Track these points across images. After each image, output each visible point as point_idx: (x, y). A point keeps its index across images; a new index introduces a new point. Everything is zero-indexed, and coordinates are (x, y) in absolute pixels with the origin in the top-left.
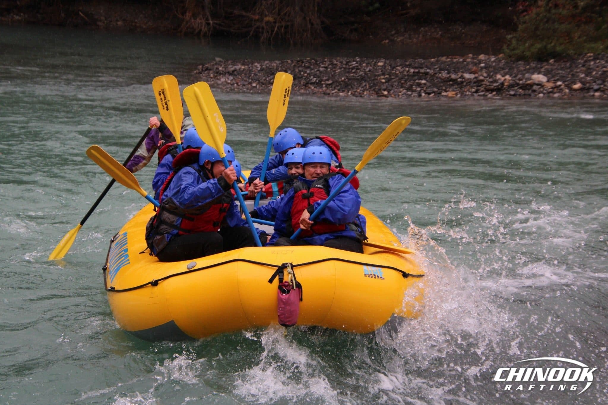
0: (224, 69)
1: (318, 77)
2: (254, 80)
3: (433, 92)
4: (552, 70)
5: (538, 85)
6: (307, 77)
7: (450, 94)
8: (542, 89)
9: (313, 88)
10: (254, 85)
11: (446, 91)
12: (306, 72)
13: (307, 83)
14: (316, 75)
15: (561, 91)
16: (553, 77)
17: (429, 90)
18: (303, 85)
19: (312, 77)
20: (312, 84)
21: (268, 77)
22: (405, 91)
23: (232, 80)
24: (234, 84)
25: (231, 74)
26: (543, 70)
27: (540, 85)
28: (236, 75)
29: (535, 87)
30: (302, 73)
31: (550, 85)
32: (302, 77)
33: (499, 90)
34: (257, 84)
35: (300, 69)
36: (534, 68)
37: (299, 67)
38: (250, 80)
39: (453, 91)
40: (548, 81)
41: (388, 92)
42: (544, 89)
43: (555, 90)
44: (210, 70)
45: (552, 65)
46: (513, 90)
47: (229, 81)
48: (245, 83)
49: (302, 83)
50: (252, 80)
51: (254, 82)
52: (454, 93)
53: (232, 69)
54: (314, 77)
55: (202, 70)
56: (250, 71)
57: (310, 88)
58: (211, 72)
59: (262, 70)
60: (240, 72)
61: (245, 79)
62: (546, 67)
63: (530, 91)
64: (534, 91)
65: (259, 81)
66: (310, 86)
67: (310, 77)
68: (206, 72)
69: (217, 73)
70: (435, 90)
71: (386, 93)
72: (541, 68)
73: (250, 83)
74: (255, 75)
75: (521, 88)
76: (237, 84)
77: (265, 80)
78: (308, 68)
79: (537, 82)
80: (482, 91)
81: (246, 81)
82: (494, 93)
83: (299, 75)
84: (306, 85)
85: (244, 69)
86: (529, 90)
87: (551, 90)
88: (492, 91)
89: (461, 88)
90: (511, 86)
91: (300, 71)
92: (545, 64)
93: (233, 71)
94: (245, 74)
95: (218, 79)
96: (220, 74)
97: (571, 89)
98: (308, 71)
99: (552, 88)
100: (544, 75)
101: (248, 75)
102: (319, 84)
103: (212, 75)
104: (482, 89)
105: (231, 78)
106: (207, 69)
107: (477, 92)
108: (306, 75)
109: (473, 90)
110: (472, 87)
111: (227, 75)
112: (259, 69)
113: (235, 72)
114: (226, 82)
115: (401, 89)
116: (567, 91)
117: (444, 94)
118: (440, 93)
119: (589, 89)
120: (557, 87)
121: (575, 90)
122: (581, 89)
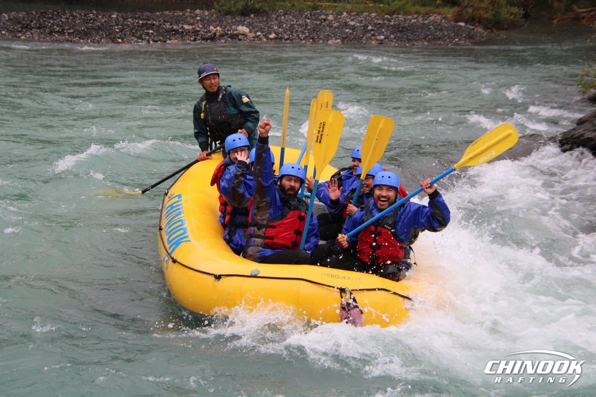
1: (61, 27)
2: (3, 28)
3: (160, 40)
4: (253, 23)
5: (242, 35)
6: (51, 27)
7: (173, 41)
8: (245, 39)
9: (57, 36)
10: (4, 32)
11: (170, 40)
12: (49, 22)
13: (52, 32)
14: (59, 24)
15: (260, 39)
16: (254, 28)
17: (156, 39)
18: (48, 34)
19: (55, 27)
20: (55, 32)
21: (16, 25)
22: (136, 39)
26: (245, 23)
27: (244, 35)
29: (240, 37)
30: (46, 23)
31: (252, 35)
32: (46, 27)
33: (213, 38)
34: (6, 32)
36: (239, 21)
37: (43, 18)
39: (176, 39)
40: (250, 32)
41: (123, 40)
42: (247, 38)
43: (256, 39)
45: (252, 19)
46: (223, 39)
49: (47, 32)
50: (1, 28)
51: (3, 30)
52: (176, 41)
54: (57, 27)
57: (54, 36)
59: (10, 20)
62: (248, 20)
63: (237, 40)
64: (240, 40)
65: (8, 29)
66: (54, 34)
67: (53, 26)
70: (161, 38)
71: (120, 40)
72: (244, 21)
74: (4, 24)
75: (229, 37)
77: (13, 28)
78: (51, 18)
79: (241, 33)
80: (199, 40)
82: (209, 41)
83: (43, 25)
84: (50, 33)
86: (235, 39)
87: (252, 39)
88: (207, 39)
89: (182, 37)
90: (222, 36)
91: (44, 21)
92: (247, 18)
97: (268, 38)
98: (52, 22)
99: (253, 37)
100: (247, 27)
102: (61, 33)
104: (199, 38)
107: (195, 40)
108: (50, 24)
109: (192, 39)
110: (191, 36)
112: (7, 19)
115: (133, 38)
116: (265, 40)
117: (168, 42)
118: (165, 41)
119: (281, 38)
120: (257, 37)
121: (271, 39)
122: (276, 39)
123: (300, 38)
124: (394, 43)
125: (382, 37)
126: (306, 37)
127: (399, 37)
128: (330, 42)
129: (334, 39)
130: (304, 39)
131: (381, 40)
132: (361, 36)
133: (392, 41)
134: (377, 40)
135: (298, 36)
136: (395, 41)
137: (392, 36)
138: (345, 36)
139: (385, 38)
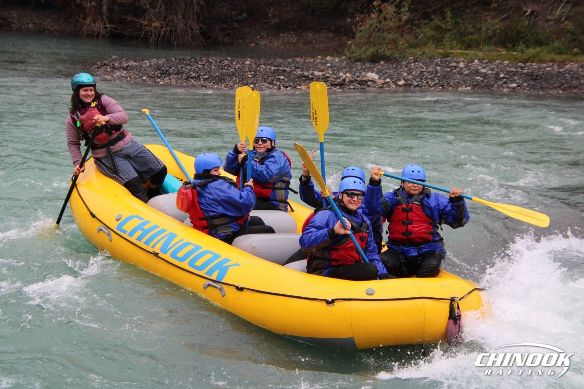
0: (119, 65)
1: (197, 72)
2: (144, 74)
3: (290, 86)
4: (382, 70)
5: (371, 81)
6: (188, 73)
7: (303, 87)
8: (374, 85)
9: (193, 81)
10: (144, 78)
11: (300, 85)
13: (188, 77)
14: (195, 70)
15: (390, 86)
16: (383, 75)
17: (287, 84)
18: (185, 79)
19: (192, 73)
20: (192, 78)
21: (156, 71)
22: (267, 84)
23: (125, 74)
24: (127, 77)
25: (125, 69)
26: (375, 69)
27: (373, 81)
29: (369, 83)
30: (184, 69)
31: (381, 81)
32: (183, 73)
33: (342, 85)
34: (147, 77)
35: (182, 65)
36: (368, 68)
39: (306, 85)
40: (379, 79)
41: (254, 86)
42: (376, 85)
43: (385, 85)
44: (108, 65)
45: (383, 65)
46: (352, 85)
47: (123, 75)
48: (137, 77)
50: (142, 74)
51: (144, 76)
52: (306, 87)
53: (126, 65)
54: (194, 73)
55: (101, 66)
56: (141, 67)
57: (190, 81)
58: (108, 67)
59: (150, 66)
60: (132, 68)
61: (136, 73)
62: (378, 67)
63: (366, 86)
64: (369, 86)
65: (148, 75)
66: (190, 79)
67: (190, 72)
68: (104, 67)
69: (113, 68)
70: (292, 84)
71: (252, 86)
72: (374, 68)
73: (141, 77)
74: (145, 70)
75: (358, 83)
76: (130, 77)
77: (153, 74)
78: (189, 64)
79: (371, 79)
80: (329, 86)
81: (137, 75)
82: (338, 87)
83: (181, 71)
84: (187, 79)
85: (136, 65)
86: (364, 85)
87: (381, 85)
88: (335, 85)
90: (351, 82)
91: (182, 68)
92: (377, 64)
93: (127, 67)
94: (137, 69)
95: (114, 73)
96: (116, 69)
97: (397, 85)
98: (189, 68)
99: (383, 84)
100: (376, 73)
101: (139, 70)
102: (197, 78)
103: (109, 70)
104: (329, 84)
105: (125, 72)
106: (105, 65)
108: (187, 70)
111: (121, 70)
112: (148, 65)
113: (129, 68)
114: (121, 75)
115: (264, 83)
116: (394, 86)
117: (299, 87)
118: (295, 87)
119: (410, 85)
120: (386, 83)
121: (400, 86)
122: (405, 85)
123: (429, 85)
124: (526, 91)
125: (514, 85)
126: (436, 84)
127: (532, 85)
128: (460, 89)
129: (464, 86)
130: (433, 86)
131: (513, 88)
132: (492, 84)
133: (524, 89)
134: (509, 88)
135: (427, 83)
136: (528, 89)
137: (525, 84)
138: (475, 83)
139: (518, 86)
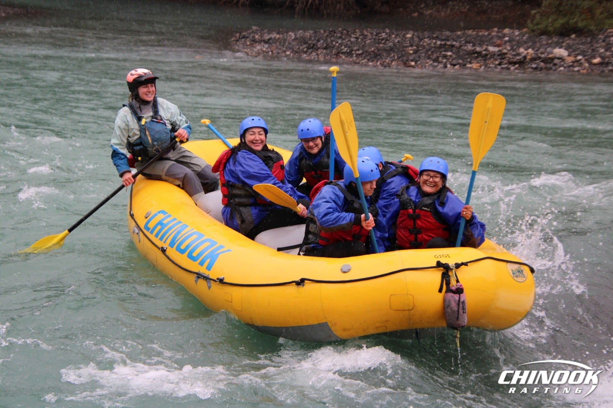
0: (260, 38)
1: (349, 47)
2: (288, 48)
3: (459, 64)
4: (573, 45)
5: (559, 58)
6: (338, 47)
7: (475, 65)
8: (562, 63)
9: (344, 57)
10: (288, 53)
11: (470, 63)
12: (337, 42)
13: (339, 53)
14: (347, 45)
15: (581, 65)
16: (574, 51)
17: (454, 62)
18: (335, 55)
19: (343, 47)
20: (342, 53)
21: (302, 45)
22: (431, 62)
23: (267, 48)
24: (269, 52)
25: (266, 42)
26: (564, 44)
27: (561, 59)
28: (270, 43)
29: (556, 61)
30: (334, 43)
31: (571, 59)
32: (333, 47)
33: (522, 63)
34: (291, 52)
35: (332, 39)
36: (556, 43)
37: (331, 37)
38: (284, 49)
39: (478, 63)
40: (569, 55)
41: (416, 63)
42: (565, 63)
43: (576, 64)
44: (247, 38)
45: (574, 40)
46: (535, 64)
47: (264, 49)
48: (280, 51)
49: (334, 52)
50: (286, 48)
51: (288, 51)
52: (478, 65)
53: (268, 37)
54: (345, 47)
55: (240, 38)
56: (285, 40)
57: (341, 57)
58: (248, 40)
59: (296, 39)
60: (276, 40)
61: (279, 47)
62: (568, 42)
63: (551, 65)
64: (555, 65)
65: (293, 49)
66: (341, 55)
67: (341, 46)
68: (243, 40)
69: (253, 41)
70: (461, 61)
71: (413, 63)
72: (563, 42)
73: (285, 52)
74: (289, 43)
75: (543, 61)
76: (272, 51)
77: (299, 48)
78: (340, 38)
79: (558, 56)
80: (506, 64)
81: (280, 49)
82: (517, 66)
83: (330, 45)
84: (337, 54)
85: (279, 38)
86: (550, 63)
87: (571, 64)
88: (514, 63)
89: (485, 60)
90: (533, 60)
91: (332, 41)
92: (567, 38)
93: (269, 40)
94: (280, 42)
95: (254, 47)
96: (256, 42)
97: (591, 63)
98: (340, 41)
99: (573, 62)
100: (565, 49)
101: (282, 44)
102: (349, 54)
103: (248, 43)
104: (506, 62)
105: (266, 46)
106: (244, 37)
107: (500, 64)
108: (337, 44)
109: (497, 62)
110: (496, 60)
111: (262, 43)
112: (293, 38)
113: (271, 41)
114: (261, 50)
115: (428, 61)
116: (587, 65)
117: (469, 65)
118: (465, 65)
119: (608, 64)
120: (577, 61)
121: (595, 65)
122: (601, 64)
